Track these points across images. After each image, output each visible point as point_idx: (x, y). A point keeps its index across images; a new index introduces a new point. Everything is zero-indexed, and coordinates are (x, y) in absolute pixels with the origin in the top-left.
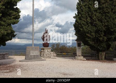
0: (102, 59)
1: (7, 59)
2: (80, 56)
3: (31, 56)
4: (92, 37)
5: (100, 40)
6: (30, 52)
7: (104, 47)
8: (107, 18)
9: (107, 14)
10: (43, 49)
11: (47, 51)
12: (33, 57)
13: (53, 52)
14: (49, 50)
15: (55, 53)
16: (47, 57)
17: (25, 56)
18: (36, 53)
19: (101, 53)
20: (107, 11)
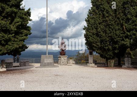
0: (110, 66)
1: (28, 66)
2: (92, 63)
3: (45, 63)
4: (97, 46)
5: (105, 49)
6: (44, 60)
7: (111, 56)
8: (111, 30)
9: (110, 26)
10: (60, 57)
11: (63, 59)
12: (46, 64)
13: (71, 60)
14: (66, 58)
15: (74, 60)
16: (63, 64)
17: (40, 64)
18: (49, 61)
19: (109, 60)
20: (110, 24)
